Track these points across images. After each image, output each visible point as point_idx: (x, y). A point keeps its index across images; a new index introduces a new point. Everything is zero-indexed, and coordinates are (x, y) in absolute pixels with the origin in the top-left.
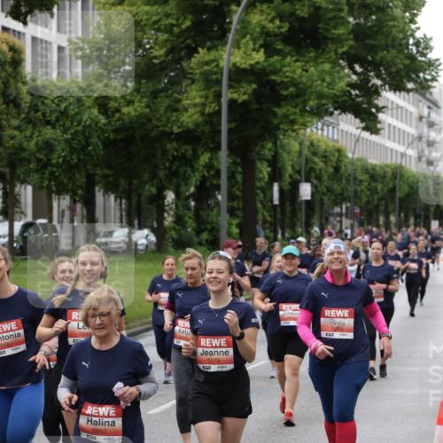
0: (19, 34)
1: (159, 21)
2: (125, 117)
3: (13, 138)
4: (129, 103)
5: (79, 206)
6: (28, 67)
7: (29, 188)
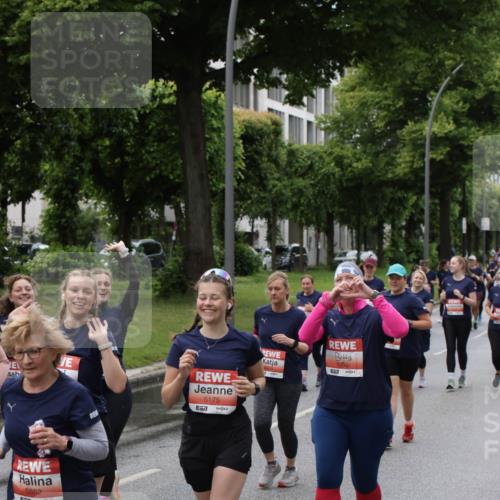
0: (280, 113)
1: (381, 101)
2: (355, 170)
3: (274, 186)
4: (359, 160)
5: (322, 234)
6: (286, 136)
7: (287, 222)
